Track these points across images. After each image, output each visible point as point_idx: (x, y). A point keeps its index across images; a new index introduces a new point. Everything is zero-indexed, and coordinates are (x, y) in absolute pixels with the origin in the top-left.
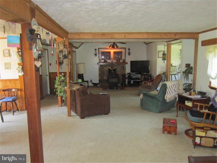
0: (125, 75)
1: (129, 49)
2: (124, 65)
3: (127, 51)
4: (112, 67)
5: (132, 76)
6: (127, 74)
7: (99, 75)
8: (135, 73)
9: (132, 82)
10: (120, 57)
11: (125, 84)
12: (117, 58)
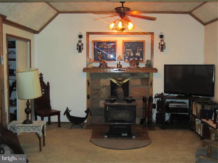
0: (151, 99)
1: (161, 36)
2: (149, 73)
3: (157, 40)
4: (120, 79)
5: (168, 103)
6: (156, 97)
7: (88, 97)
8: (176, 95)
9: (167, 117)
10: (138, 54)
11: (150, 121)
12: (131, 57)
